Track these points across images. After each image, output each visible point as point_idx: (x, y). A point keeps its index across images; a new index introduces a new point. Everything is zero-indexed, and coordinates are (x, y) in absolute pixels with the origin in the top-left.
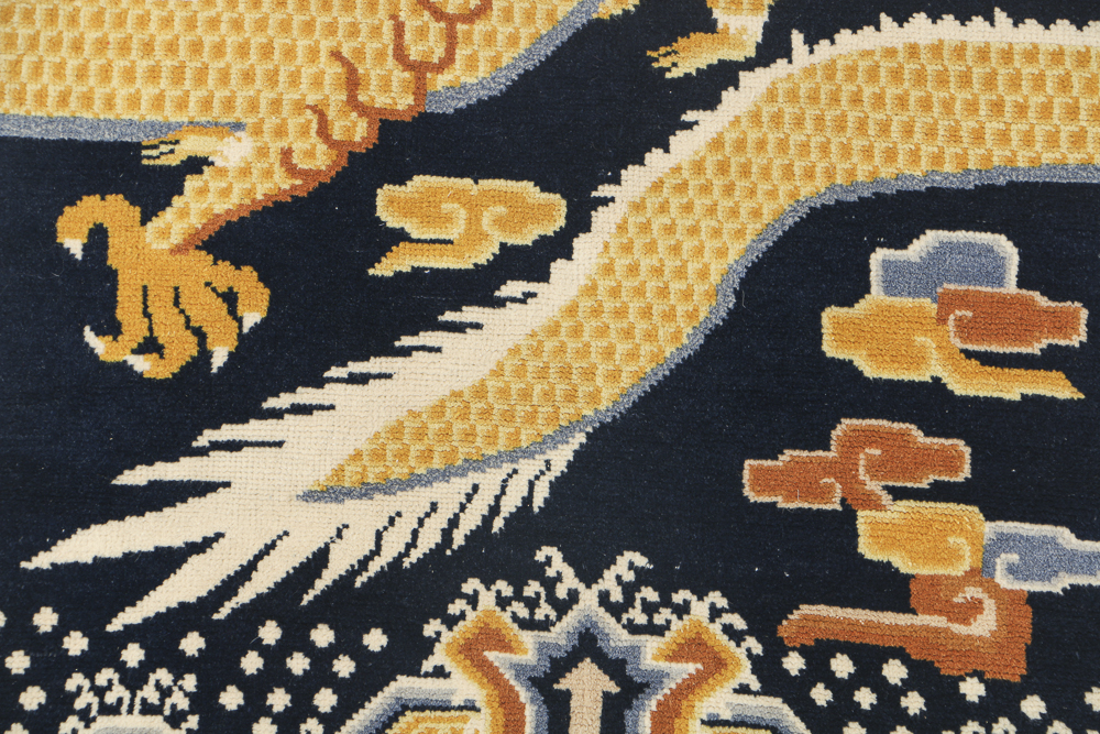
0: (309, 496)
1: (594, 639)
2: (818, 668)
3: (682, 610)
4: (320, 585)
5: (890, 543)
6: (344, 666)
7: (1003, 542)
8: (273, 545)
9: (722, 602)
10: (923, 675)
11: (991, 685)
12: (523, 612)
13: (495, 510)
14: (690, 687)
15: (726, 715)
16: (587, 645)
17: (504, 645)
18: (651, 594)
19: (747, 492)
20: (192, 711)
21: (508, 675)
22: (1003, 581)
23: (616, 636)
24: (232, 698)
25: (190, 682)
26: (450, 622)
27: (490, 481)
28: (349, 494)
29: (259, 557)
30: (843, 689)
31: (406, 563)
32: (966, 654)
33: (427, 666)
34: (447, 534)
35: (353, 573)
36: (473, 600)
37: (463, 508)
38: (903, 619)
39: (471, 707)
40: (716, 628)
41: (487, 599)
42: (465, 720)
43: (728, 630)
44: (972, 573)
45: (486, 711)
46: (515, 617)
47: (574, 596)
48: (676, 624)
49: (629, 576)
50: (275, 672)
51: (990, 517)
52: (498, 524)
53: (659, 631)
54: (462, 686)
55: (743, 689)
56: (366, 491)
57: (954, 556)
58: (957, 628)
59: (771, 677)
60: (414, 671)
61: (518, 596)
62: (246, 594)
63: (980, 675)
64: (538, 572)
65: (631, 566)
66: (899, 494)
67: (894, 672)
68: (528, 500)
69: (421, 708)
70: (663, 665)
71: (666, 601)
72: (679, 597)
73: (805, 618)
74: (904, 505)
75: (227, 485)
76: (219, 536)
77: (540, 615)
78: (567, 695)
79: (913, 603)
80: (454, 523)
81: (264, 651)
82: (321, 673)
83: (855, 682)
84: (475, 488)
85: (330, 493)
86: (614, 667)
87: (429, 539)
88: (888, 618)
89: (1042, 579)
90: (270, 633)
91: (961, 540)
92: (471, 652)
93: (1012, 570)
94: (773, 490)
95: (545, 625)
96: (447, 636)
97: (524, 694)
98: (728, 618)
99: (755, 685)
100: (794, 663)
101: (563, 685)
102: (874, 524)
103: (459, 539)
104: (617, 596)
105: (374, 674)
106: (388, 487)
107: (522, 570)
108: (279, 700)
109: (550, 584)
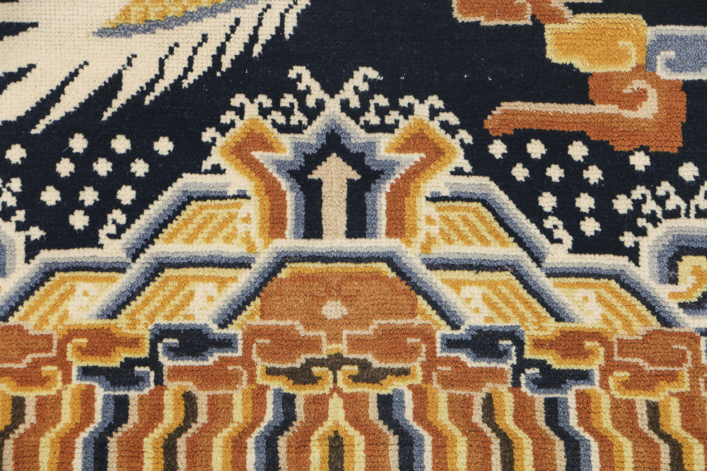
0: (103, 33)
1: (338, 138)
2: (517, 152)
3: (408, 112)
4: (117, 104)
5: (572, 49)
6: (140, 168)
7: (662, 42)
8: (76, 73)
9: (439, 104)
10: (601, 153)
11: (654, 157)
12: (281, 119)
13: (254, 38)
14: (416, 172)
15: (446, 192)
16: (333, 143)
17: (267, 146)
18: (382, 100)
19: (456, 14)
20: (19, 207)
21: (272, 170)
22: (663, 73)
23: (356, 135)
24: (51, 196)
25: (16, 184)
26: (223, 129)
27: (248, 16)
28: (135, 29)
29: (65, 83)
30: (537, 167)
31: (185, 84)
32: (634, 134)
33: (207, 165)
34: (217, 60)
35: (142, 94)
36: (240, 111)
37: (228, 38)
38: (583, 109)
39: (243, 196)
40: (435, 124)
41: (251, 110)
42: (239, 206)
43: (444, 125)
44: (638, 68)
45: (255, 199)
46: (274, 124)
47: (320, 105)
48: (403, 123)
49: (364, 87)
50: (84, 175)
51: (651, 23)
52: (257, 49)
53: (390, 129)
54: (235, 180)
55: (459, 172)
56: (149, 27)
57: (623, 56)
58: (627, 113)
59: (480, 160)
60: (196, 169)
61: (276, 106)
62: (57, 113)
63: (642, 148)
64: (291, 86)
65: (365, 79)
66: (577, 9)
67: (578, 151)
68: (280, 29)
69: (204, 198)
70: (394, 156)
71: (394, 106)
72: (404, 102)
73: (506, 112)
74: (582, 18)
75: (35, 25)
76: (31, 67)
77: (294, 121)
78: (319, 183)
79: (591, 96)
80: (222, 50)
81: (74, 158)
82: (121, 174)
83: (546, 161)
84: (237, 21)
85: (120, 30)
86: (355, 159)
87: (203, 64)
88: (572, 109)
89: (694, 69)
90: (78, 143)
91: (628, 43)
92: (241, 152)
93: (670, 64)
94: (476, 12)
95: (299, 129)
96: (221, 141)
97: (285, 184)
98: (445, 116)
99: (468, 168)
100: (498, 149)
101: (315, 175)
102: (558, 35)
103: (226, 63)
104: (355, 103)
105: (164, 173)
106: (167, 23)
107: (278, 86)
108: (89, 196)
109: (301, 96)
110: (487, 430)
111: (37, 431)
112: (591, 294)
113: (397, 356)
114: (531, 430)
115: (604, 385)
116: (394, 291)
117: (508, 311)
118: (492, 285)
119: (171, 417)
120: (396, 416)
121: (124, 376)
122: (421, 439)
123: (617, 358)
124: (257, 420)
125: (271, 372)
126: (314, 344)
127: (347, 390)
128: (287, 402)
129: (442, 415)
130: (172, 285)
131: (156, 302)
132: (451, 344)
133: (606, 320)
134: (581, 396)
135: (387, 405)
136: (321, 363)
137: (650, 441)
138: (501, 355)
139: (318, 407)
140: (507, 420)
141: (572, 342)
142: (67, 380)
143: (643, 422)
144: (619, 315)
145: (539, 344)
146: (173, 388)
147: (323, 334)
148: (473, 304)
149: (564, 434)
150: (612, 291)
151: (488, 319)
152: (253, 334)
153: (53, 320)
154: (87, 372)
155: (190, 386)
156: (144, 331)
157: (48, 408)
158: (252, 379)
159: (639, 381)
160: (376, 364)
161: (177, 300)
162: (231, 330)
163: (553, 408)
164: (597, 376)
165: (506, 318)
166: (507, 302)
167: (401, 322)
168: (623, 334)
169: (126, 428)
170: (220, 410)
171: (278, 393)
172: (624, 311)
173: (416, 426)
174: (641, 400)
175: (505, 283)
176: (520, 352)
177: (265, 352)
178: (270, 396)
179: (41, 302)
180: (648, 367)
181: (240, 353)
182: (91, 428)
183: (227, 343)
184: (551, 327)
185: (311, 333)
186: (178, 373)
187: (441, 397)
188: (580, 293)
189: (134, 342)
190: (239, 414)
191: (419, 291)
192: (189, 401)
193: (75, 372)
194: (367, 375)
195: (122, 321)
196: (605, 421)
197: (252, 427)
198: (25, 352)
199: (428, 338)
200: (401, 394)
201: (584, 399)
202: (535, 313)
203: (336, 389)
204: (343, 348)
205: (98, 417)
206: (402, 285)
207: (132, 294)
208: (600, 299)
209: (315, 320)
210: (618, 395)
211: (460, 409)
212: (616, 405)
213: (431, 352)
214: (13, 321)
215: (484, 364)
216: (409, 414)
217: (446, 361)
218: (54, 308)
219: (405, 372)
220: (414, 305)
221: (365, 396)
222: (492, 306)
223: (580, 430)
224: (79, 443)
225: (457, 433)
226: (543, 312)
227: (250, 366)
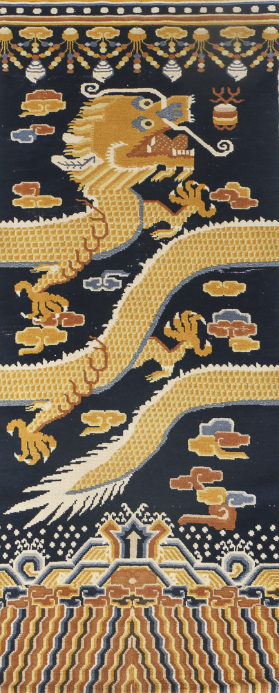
0: (68, 493)
1: (135, 526)
2: (187, 531)
3: (156, 517)
4: (71, 515)
5: (205, 498)
6: (78, 536)
7: (230, 496)
8: (60, 506)
9: (165, 515)
10: (212, 531)
11: (227, 532)
12: (119, 520)
13: (111, 494)
14: (158, 537)
15: (166, 543)
16: (134, 527)
17: (115, 529)
18: (148, 514)
19: (171, 487)
20: (44, 548)
21: (115, 536)
22: (230, 505)
23: (140, 525)
24: (52, 545)
25: (43, 541)
26: (102, 523)
27: (110, 487)
28: (77, 492)
29: (57, 509)
30: (193, 535)
31: (91, 509)
32: (221, 524)
33: (97, 535)
34: (100, 501)
35: (79, 512)
36: (107, 518)
37: (104, 494)
38: (207, 517)
39: (107, 544)
40: (164, 521)
41: (110, 517)
42: (106, 548)
43: (166, 522)
44: (223, 504)
45: (110, 545)
46: (117, 521)
47: (130, 515)
48: (154, 521)
49: (143, 510)
50: (62, 538)
51: (227, 490)
52: (112, 498)
53: (150, 523)
54: (105, 539)
55: (170, 537)
56: (81, 491)
57: (219, 500)
58: (219, 518)
59: (176, 533)
60: (94, 536)
61: (117, 516)
62: (54, 519)
63: (224, 529)
64: (122, 509)
65: (144, 507)
66: (206, 485)
67: (205, 530)
68: (119, 491)
69: (95, 545)
70: (151, 532)
71: (152, 516)
72: (154, 514)
73: (184, 518)
74: (207, 488)
75: (49, 491)
76: (48, 504)
77: (122, 521)
78: (129, 540)
79: (209, 512)
80: (102, 498)
81: (59, 533)
82: (72, 538)
83: (196, 533)
84: (107, 489)
85: (73, 492)
86: (140, 533)
87: (96, 503)
88: (204, 516)
89: (239, 504)
90: (60, 528)
91: (221, 496)
92: (107, 530)
93: (232, 502)
94: (177, 486)
95: (124, 523)
96: (101, 527)
97: (119, 541)
98: (166, 519)
99: (173, 536)
100: (182, 529)
101: (128, 538)
102: (200, 493)
103: (103, 502)
104: (140, 515)
105: (85, 537)
106: (86, 490)
107: (118, 509)
108: (63, 545)
109: (124, 513)
110: (175, 619)
111: (48, 619)
112: (207, 575)
113: (151, 596)
114: (188, 619)
115: (210, 604)
116: (150, 575)
117: (183, 581)
118: (179, 573)
119: (85, 615)
120: (149, 615)
121: (72, 602)
122: (157, 622)
123: (214, 596)
124: (110, 616)
125: (114, 601)
126: (126, 592)
127: (136, 607)
128: (118, 610)
129: (163, 615)
130: (86, 573)
131: (81, 579)
132: (166, 592)
133: (211, 584)
134: (202, 607)
135: (147, 611)
136: (128, 598)
137: (222, 621)
138: (180, 595)
139: (127, 611)
140: (181, 616)
141: (201, 591)
142: (57, 603)
143: (220, 616)
144: (215, 582)
145: (192, 591)
146: (86, 606)
147: (129, 589)
148: (173, 579)
149: (197, 620)
150: (213, 574)
151: (177, 584)
152: (109, 589)
153: (53, 584)
154: (62, 601)
155: (91, 605)
156: (78, 588)
157: (52, 612)
158: (108, 604)
159: (220, 603)
160: (144, 598)
161: (88, 578)
162: (103, 588)
163: (195, 611)
164: (208, 602)
165: (182, 583)
166: (183, 578)
167: (152, 585)
168: (216, 588)
169: (73, 618)
170: (99, 613)
171: (116, 607)
172: (216, 581)
173: (155, 618)
174: (220, 609)
175: (182, 572)
176: (186, 594)
177: (113, 595)
178: (113, 608)
179: (49, 579)
180: (223, 599)
181: (105, 595)
182: (63, 619)
183: (101, 592)
184: (195, 586)
185: (126, 589)
186: (88, 601)
187: (163, 608)
188: (204, 575)
189: (75, 591)
190: (105, 615)
191: (157, 575)
192: (91, 610)
193: (59, 601)
194: (142, 602)
195: (72, 584)
196: (209, 616)
197: (108, 618)
198: (45, 594)
199: (160, 590)
200: (151, 608)
201: (204, 608)
202: (191, 581)
203: (133, 606)
204: (135, 593)
205: (65, 615)
206: (153, 573)
207: (75, 576)
208: (210, 577)
209: (127, 584)
210: (213, 607)
211: (168, 612)
212: (213, 610)
213: (160, 594)
214: (42, 584)
215: (175, 598)
216: (153, 614)
217: (164, 597)
218: (53, 580)
219: (152, 601)
220: (156, 579)
221: (141, 608)
222: (179, 580)
223: (202, 618)
224: (60, 623)
225: (167, 620)
226: (193, 581)
227: (108, 599)
